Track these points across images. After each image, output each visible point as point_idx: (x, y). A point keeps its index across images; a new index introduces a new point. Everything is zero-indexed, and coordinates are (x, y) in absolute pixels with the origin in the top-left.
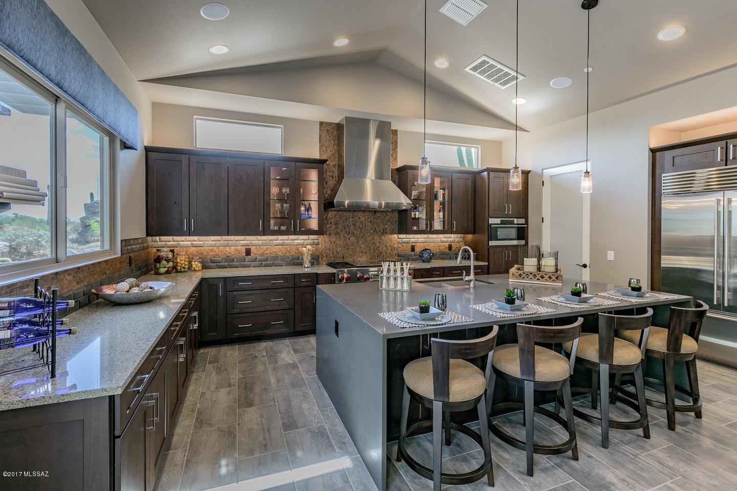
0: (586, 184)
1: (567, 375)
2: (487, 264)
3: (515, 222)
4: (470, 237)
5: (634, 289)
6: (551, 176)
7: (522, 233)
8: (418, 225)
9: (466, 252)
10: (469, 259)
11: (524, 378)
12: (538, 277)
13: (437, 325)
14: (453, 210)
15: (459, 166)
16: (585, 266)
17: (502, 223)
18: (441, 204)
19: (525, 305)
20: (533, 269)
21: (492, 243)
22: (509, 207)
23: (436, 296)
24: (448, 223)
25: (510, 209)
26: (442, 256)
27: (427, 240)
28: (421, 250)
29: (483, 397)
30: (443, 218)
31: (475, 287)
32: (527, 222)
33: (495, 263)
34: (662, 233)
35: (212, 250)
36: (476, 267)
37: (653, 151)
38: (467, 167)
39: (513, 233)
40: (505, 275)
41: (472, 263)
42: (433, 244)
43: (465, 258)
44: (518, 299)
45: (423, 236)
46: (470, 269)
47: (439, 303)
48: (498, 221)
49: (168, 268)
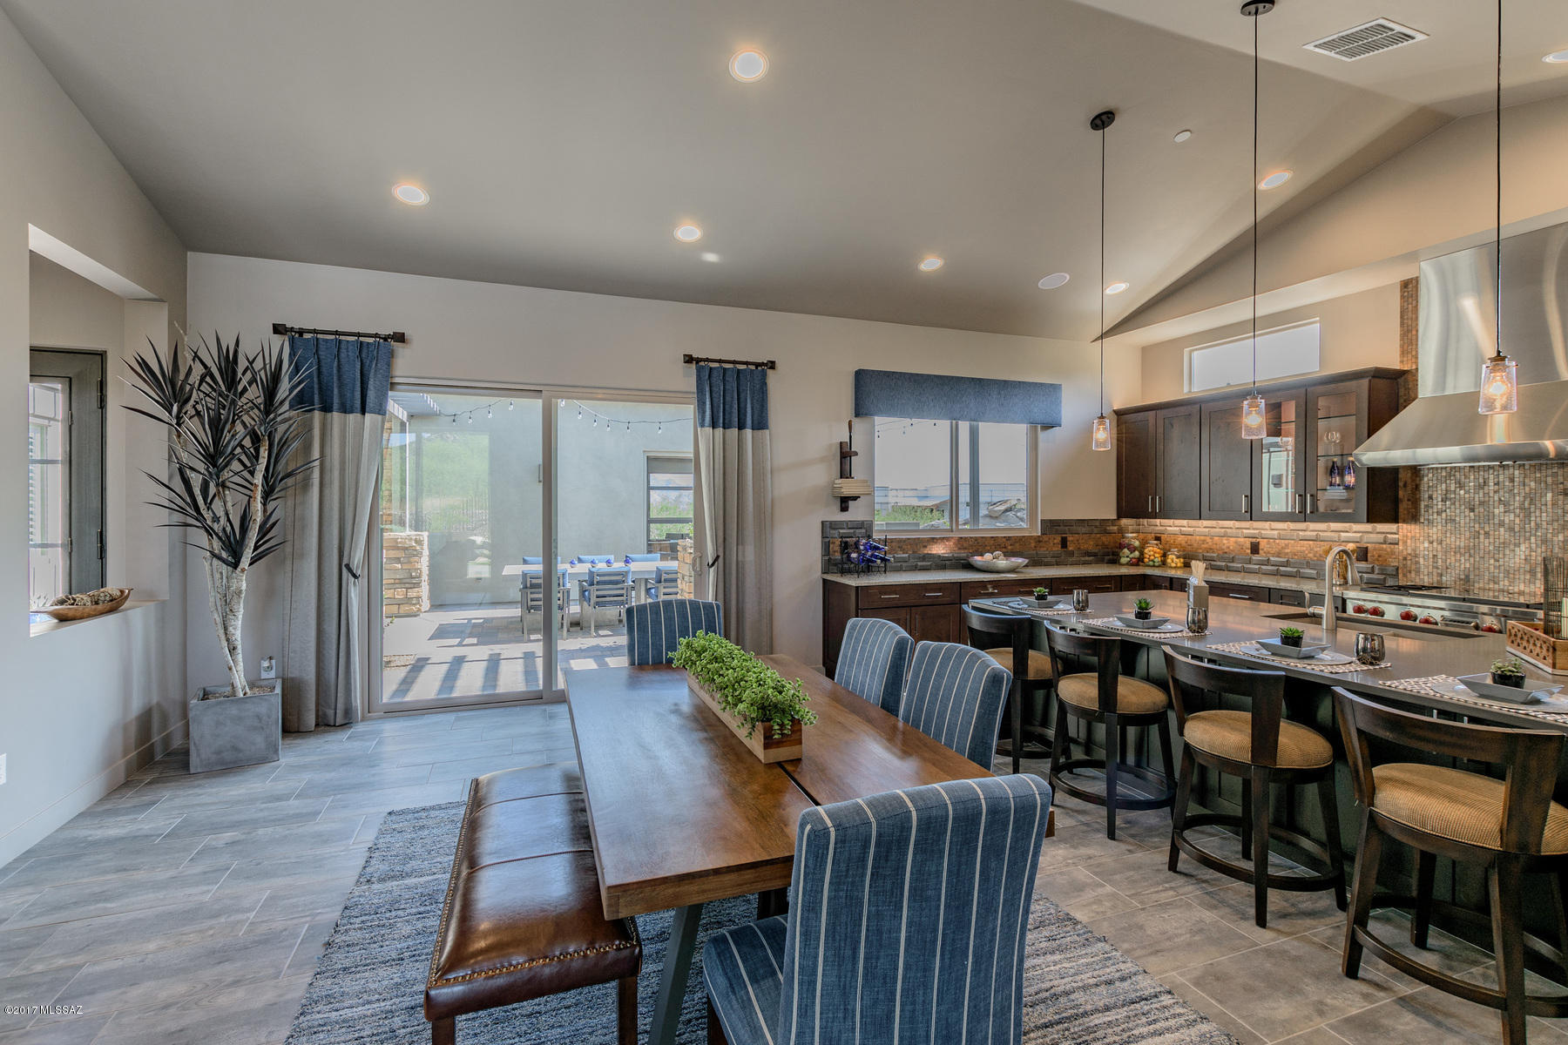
35: (1204, 540)
49: (1131, 559)
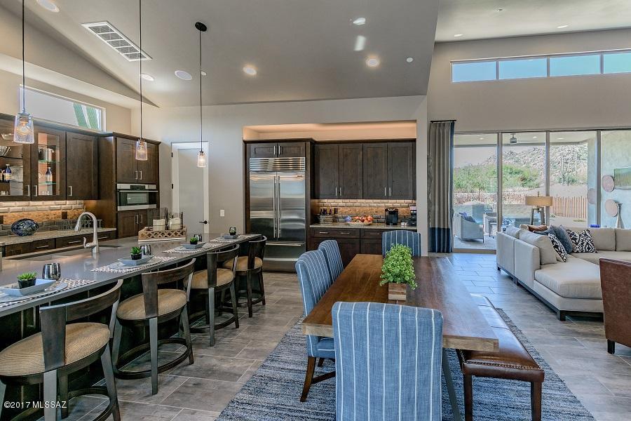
0: (202, 161)
1: (185, 303)
2: (115, 229)
3: (147, 188)
4: (93, 203)
5: (232, 234)
6: (179, 150)
7: (154, 198)
8: (8, 190)
9: (87, 219)
10: (92, 226)
11: (149, 317)
12: (166, 234)
13: (47, 295)
14: (69, 173)
15: (77, 124)
16: (206, 222)
17: (132, 188)
18: (49, 165)
19: (151, 258)
20: (162, 229)
21: (120, 208)
22: (139, 173)
23: (45, 267)
24: (60, 187)
25: (140, 175)
26: (52, 226)
27: (26, 208)
28: (14, 221)
29: (108, 348)
30: (53, 182)
31: (99, 252)
32: (158, 188)
33: (124, 228)
34: (251, 197)
36: (99, 235)
37: (245, 142)
38: (89, 128)
39: (144, 197)
40: (134, 238)
41: (95, 230)
42: (36, 213)
43: (87, 226)
44: (144, 254)
45: (18, 203)
46: (93, 236)
47: (49, 273)
48: (128, 186)
